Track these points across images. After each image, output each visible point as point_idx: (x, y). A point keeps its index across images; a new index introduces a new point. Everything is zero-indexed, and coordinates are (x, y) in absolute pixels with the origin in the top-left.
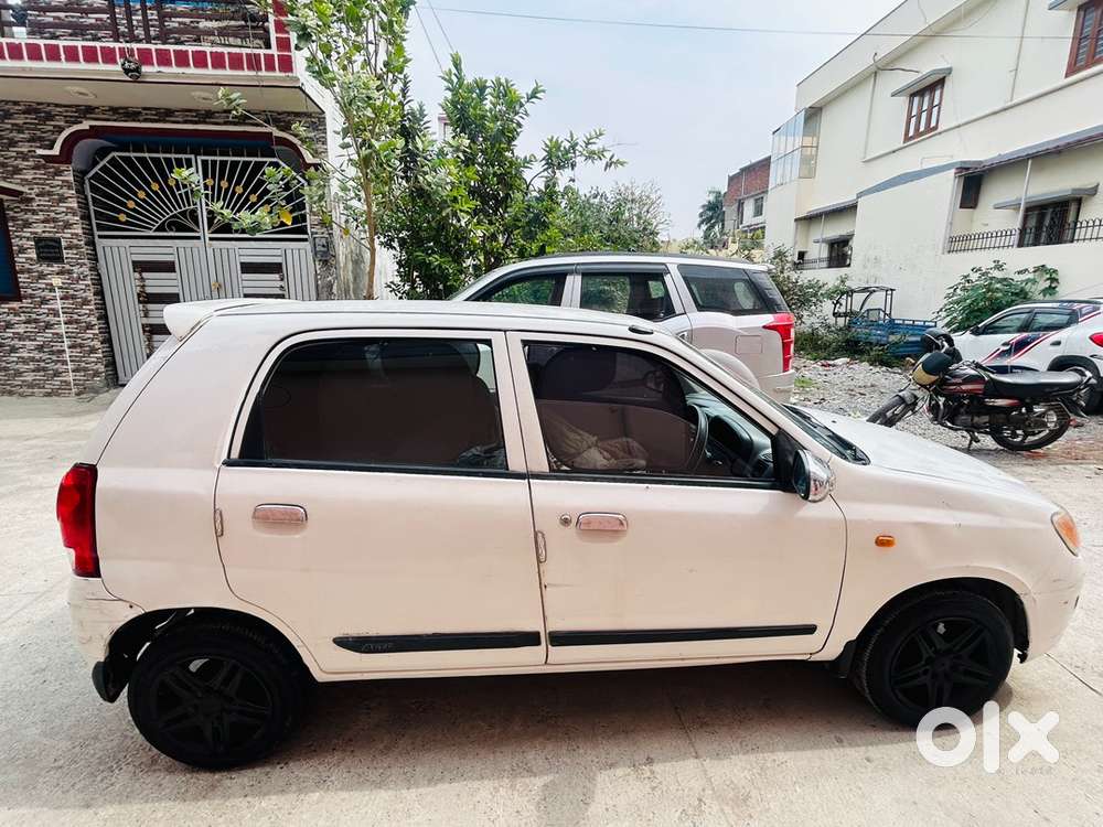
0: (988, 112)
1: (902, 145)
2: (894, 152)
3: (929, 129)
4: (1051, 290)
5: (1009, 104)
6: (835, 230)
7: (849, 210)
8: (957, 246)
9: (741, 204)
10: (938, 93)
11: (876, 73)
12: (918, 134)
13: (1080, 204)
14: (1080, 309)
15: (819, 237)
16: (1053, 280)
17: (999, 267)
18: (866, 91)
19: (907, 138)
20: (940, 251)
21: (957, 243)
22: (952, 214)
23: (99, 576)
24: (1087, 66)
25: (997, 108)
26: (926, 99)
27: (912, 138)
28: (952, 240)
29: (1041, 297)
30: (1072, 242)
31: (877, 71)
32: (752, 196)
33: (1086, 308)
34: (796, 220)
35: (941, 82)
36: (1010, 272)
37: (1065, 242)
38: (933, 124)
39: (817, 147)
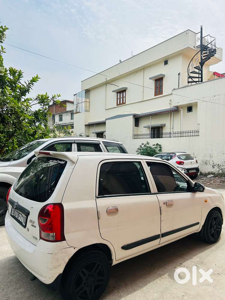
0: (138, 101)
1: (116, 106)
2: (114, 108)
3: (123, 103)
4: (160, 150)
5: (143, 100)
6: (99, 130)
7: (103, 124)
8: (135, 137)
9: (54, 116)
10: (124, 93)
11: (106, 84)
12: (120, 104)
13: (162, 128)
14: (172, 155)
15: (93, 132)
16: (161, 148)
17: (148, 143)
18: (104, 88)
19: (117, 105)
20: (132, 138)
21: (136, 136)
22: (133, 128)
23: (66, 240)
24: (159, 95)
25: (140, 101)
26: (121, 94)
27: (118, 105)
28: (135, 135)
29: (159, 152)
30: (162, 138)
31: (107, 83)
32: (58, 114)
33: (173, 155)
34: (85, 125)
35: (125, 91)
36: (151, 145)
37: (160, 138)
38: (124, 102)
39: (90, 102)
